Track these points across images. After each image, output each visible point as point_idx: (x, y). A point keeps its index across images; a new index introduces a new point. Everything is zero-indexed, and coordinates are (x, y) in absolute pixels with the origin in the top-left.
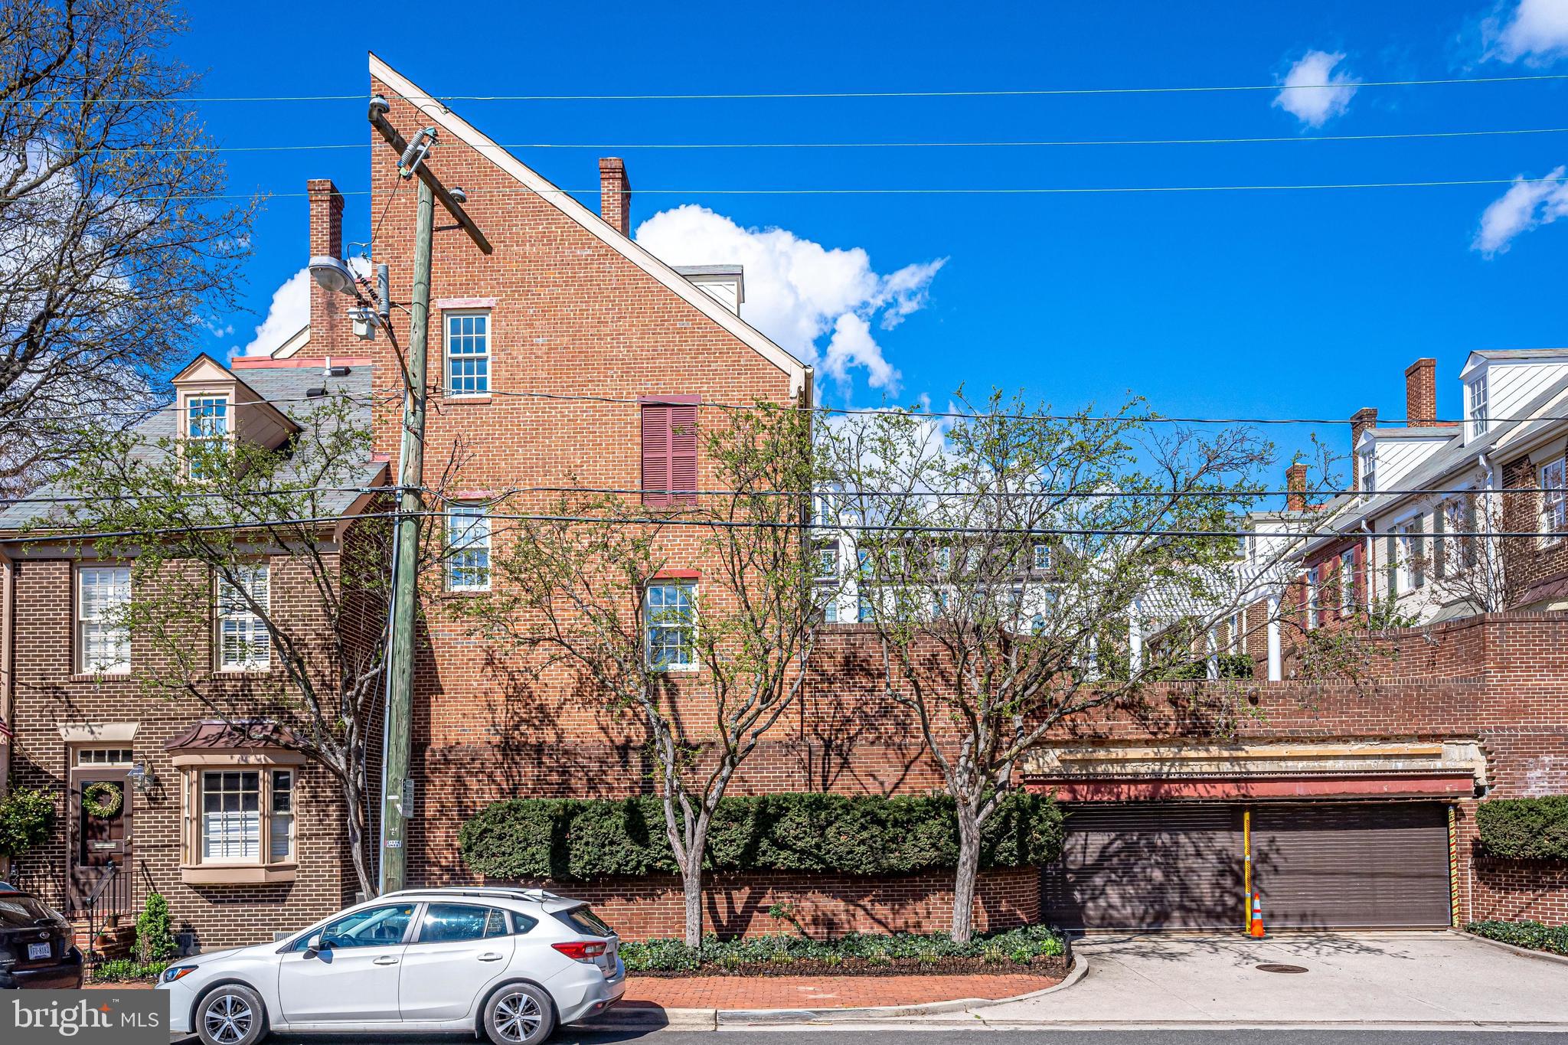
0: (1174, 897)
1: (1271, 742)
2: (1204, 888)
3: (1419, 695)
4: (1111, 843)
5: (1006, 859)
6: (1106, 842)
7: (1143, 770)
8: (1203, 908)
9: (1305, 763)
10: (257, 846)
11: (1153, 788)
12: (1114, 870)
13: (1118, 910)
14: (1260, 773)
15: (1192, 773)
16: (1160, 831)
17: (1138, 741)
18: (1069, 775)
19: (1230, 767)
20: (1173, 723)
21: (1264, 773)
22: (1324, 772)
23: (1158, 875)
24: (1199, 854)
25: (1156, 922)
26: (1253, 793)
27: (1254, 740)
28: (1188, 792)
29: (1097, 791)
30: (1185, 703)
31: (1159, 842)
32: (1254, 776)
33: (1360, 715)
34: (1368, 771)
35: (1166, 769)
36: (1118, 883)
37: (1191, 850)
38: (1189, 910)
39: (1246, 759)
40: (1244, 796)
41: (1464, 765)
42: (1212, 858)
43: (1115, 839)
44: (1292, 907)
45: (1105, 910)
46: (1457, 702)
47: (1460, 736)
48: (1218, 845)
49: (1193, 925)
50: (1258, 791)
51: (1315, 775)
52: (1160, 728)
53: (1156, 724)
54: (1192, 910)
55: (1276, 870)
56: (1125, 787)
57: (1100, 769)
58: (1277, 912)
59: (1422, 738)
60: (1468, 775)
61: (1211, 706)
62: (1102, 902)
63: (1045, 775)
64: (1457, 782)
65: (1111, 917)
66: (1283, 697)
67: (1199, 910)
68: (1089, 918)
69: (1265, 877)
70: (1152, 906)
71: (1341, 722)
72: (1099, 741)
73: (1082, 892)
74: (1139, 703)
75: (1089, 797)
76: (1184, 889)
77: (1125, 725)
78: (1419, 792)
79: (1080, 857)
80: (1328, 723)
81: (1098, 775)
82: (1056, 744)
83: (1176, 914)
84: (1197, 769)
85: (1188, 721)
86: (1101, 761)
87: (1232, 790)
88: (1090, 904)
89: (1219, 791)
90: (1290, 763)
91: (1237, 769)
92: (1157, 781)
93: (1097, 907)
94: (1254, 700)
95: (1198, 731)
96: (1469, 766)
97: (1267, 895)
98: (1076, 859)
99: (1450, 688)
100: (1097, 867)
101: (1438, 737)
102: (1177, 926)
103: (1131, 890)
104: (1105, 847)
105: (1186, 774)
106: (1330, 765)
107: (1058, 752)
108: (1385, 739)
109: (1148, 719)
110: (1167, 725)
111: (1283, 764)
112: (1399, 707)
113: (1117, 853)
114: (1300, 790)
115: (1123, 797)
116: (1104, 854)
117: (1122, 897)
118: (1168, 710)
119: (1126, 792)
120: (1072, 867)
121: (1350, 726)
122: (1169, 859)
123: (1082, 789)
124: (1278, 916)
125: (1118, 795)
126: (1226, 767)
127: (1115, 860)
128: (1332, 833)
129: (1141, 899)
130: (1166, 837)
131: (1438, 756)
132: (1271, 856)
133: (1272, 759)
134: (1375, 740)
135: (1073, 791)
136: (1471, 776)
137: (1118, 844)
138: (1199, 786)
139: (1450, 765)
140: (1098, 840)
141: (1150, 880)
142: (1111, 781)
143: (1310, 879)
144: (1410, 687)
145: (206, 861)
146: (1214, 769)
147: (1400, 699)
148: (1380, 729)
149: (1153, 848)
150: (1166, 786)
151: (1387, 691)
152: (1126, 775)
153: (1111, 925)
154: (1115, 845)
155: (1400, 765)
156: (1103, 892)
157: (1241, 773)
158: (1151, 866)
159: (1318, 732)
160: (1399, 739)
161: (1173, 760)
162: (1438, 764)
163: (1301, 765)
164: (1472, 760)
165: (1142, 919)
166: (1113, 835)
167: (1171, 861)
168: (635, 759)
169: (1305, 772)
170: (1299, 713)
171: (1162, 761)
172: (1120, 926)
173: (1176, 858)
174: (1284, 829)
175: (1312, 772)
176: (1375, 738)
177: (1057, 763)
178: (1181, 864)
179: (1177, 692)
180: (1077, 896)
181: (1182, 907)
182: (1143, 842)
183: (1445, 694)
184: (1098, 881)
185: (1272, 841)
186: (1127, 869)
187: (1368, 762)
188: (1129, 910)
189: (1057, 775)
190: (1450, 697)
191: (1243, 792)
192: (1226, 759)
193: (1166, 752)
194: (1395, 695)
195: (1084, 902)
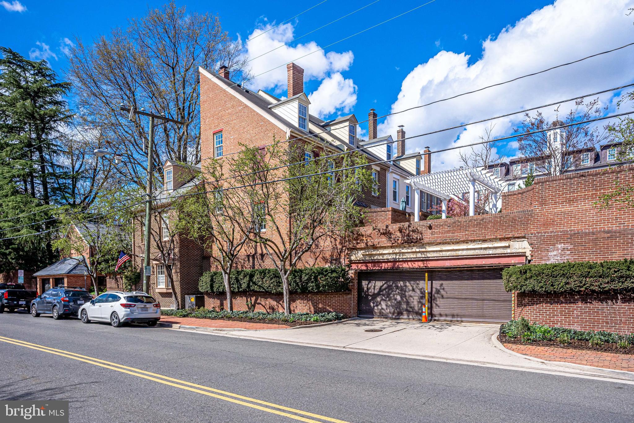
0: (404, 306)
1: (437, 245)
2: (415, 303)
3: (500, 220)
4: (383, 285)
5: (312, 289)
6: (382, 285)
7: (390, 257)
8: (414, 311)
9: (450, 252)
10: (164, 283)
11: (393, 264)
12: (383, 295)
13: (385, 310)
14: (433, 257)
15: (407, 258)
16: (400, 281)
17: (388, 246)
18: (366, 260)
19: (420, 255)
20: (400, 239)
21: (434, 257)
22: (459, 256)
23: (399, 298)
24: (413, 290)
25: (397, 315)
26: (429, 266)
27: (430, 244)
28: (405, 265)
29: (375, 266)
30: (405, 231)
31: (399, 285)
32: (431, 258)
33: (474, 231)
34: (478, 255)
35: (397, 257)
36: (385, 300)
37: (411, 288)
38: (410, 312)
39: (427, 252)
40: (426, 267)
41: (521, 251)
42: (418, 292)
43: (385, 284)
44: (448, 311)
45: (381, 310)
46: (518, 222)
47: (518, 238)
48: (420, 286)
49: (411, 317)
50: (431, 264)
51: (455, 257)
52: (395, 241)
53: (394, 240)
54: (410, 311)
55: (442, 297)
56: (383, 264)
57: (375, 258)
58: (442, 313)
59: (501, 239)
60: (523, 255)
61: (413, 231)
62: (379, 307)
63: (359, 260)
64: (517, 258)
65: (383, 313)
66: (442, 226)
67: (413, 312)
68: (375, 313)
69: (438, 299)
70: (396, 309)
71: (466, 234)
72: (374, 247)
73: (373, 303)
74: (389, 232)
75: (372, 269)
76: (408, 303)
77: (384, 241)
78: (499, 263)
79: (373, 291)
80: (460, 235)
81: (375, 260)
82: (361, 249)
83: (405, 313)
84: (409, 257)
85: (405, 238)
86: (376, 255)
87: (421, 264)
88: (376, 308)
89: (416, 265)
90: (444, 253)
91: (423, 256)
92: (395, 261)
93: (378, 309)
94: (430, 227)
95: (409, 241)
96: (523, 251)
97: (439, 307)
98: (371, 291)
99: (515, 216)
100: (378, 294)
101: (509, 239)
102: (405, 317)
103: (389, 303)
104: (381, 287)
105: (405, 258)
106: (460, 253)
107: (362, 252)
108: (485, 241)
109: (391, 238)
110: (398, 240)
111: (441, 253)
112: (492, 226)
113: (385, 289)
114: (448, 264)
115: (383, 268)
116: (381, 290)
117: (386, 306)
118: (399, 234)
119: (384, 266)
120: (370, 294)
121: (469, 236)
122: (403, 291)
123: (370, 265)
124: (443, 315)
125: (382, 267)
126: (419, 255)
127: (384, 292)
128: (466, 282)
129: (392, 306)
130: (402, 283)
131: (509, 247)
132: (441, 291)
133: (436, 251)
134: (480, 241)
135: (367, 266)
136: (524, 256)
137: (385, 285)
138: (409, 263)
139: (514, 251)
140: (379, 284)
141: (395, 299)
142: (379, 262)
143: (456, 301)
144: (497, 217)
145: (159, 287)
146: (415, 256)
147: (492, 223)
148: (482, 237)
149: (397, 287)
150: (398, 263)
151: (486, 219)
152: (384, 259)
153: (383, 316)
154: (384, 286)
155: (491, 252)
156: (380, 303)
157: (425, 257)
158: (396, 294)
159: (456, 239)
160: (491, 240)
161: (399, 253)
162: (508, 251)
163: (448, 254)
164: (524, 248)
165: (393, 314)
166: (384, 282)
167: (403, 292)
168: (251, 259)
169: (451, 256)
170: (448, 232)
171: (396, 254)
172: (386, 317)
173: (405, 291)
174: (446, 280)
175: (454, 256)
176: (480, 240)
177: (362, 256)
178: (407, 294)
179: (402, 227)
180: (372, 304)
181: (407, 310)
182: (394, 285)
183: (513, 218)
184: (379, 299)
185: (442, 285)
186: (388, 295)
187: (477, 251)
188: (388, 310)
189: (362, 260)
190: (516, 220)
191: (425, 265)
192: (419, 252)
193: (397, 250)
194: (489, 221)
195: (374, 307)
